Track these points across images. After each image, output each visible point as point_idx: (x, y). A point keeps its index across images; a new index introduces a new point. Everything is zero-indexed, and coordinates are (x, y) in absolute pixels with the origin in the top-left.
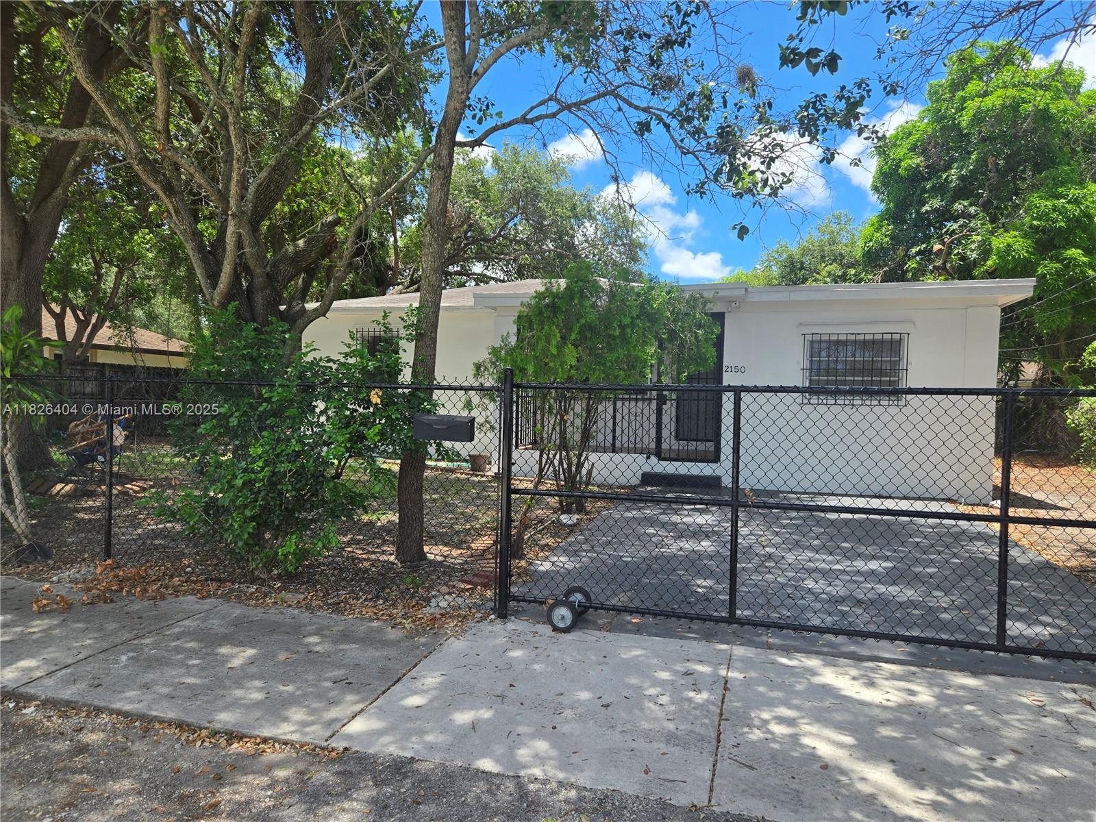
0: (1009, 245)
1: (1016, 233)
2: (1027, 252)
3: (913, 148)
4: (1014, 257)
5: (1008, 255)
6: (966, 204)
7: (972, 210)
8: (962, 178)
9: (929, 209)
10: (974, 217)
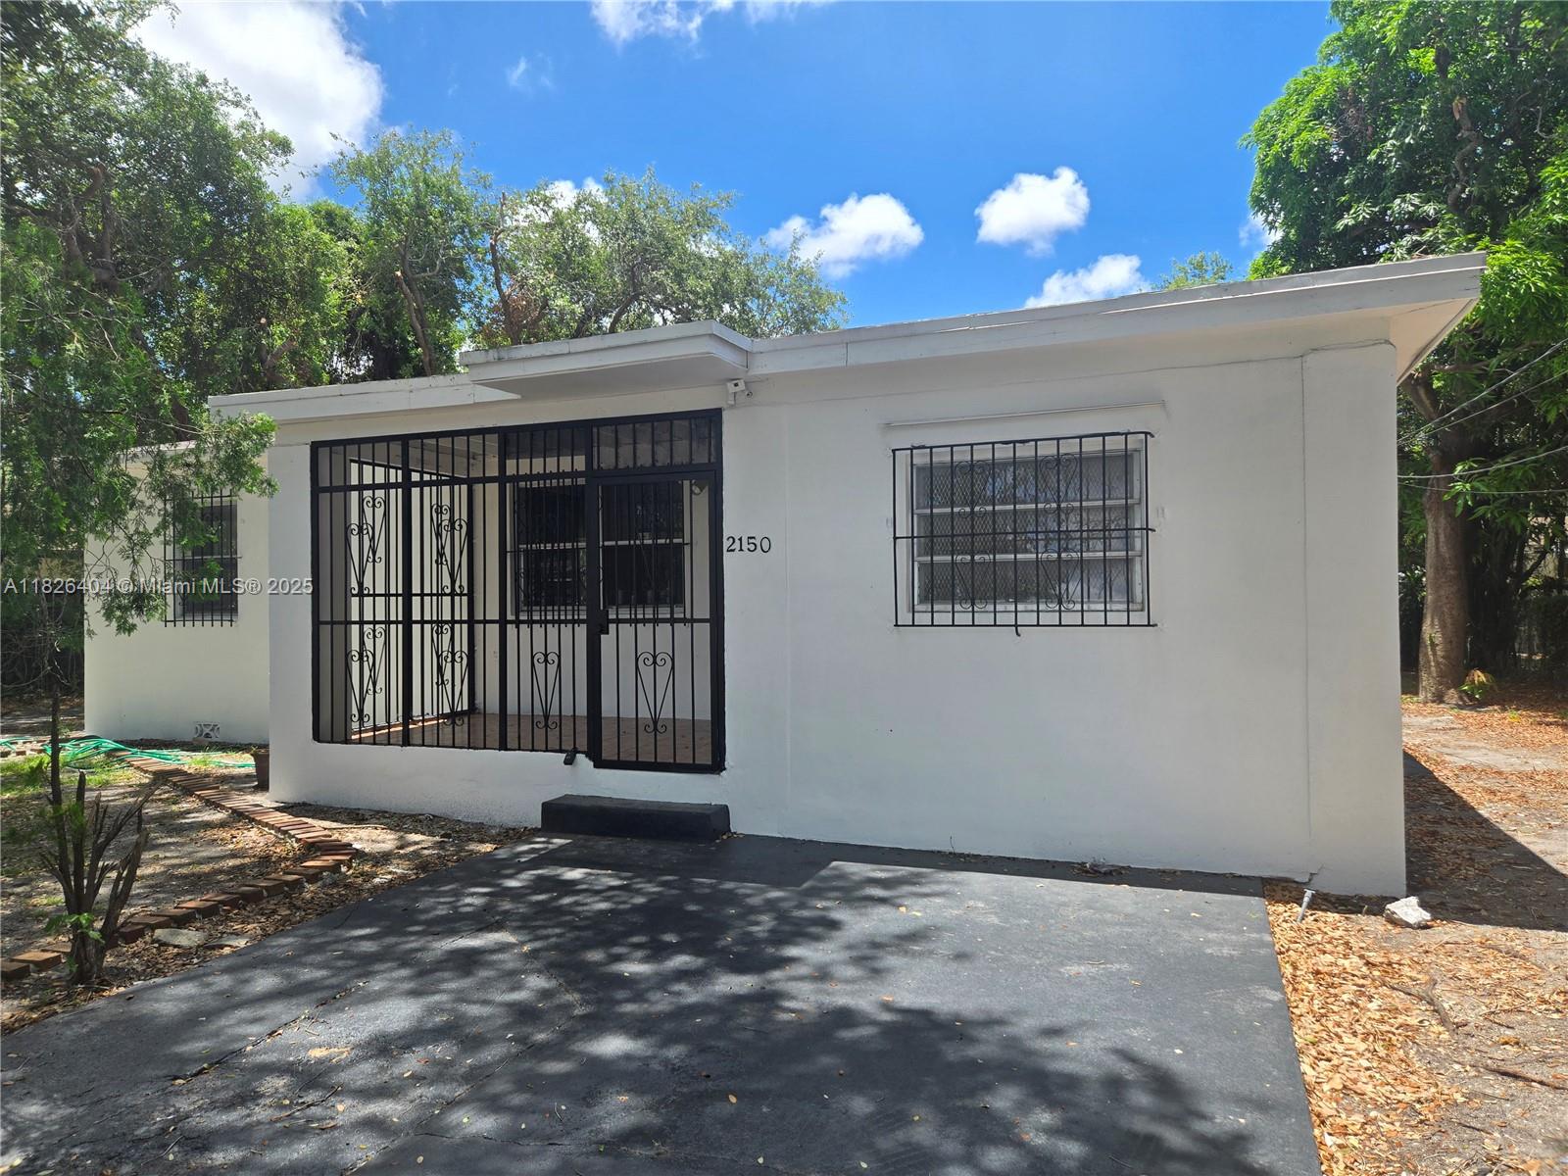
0: (1503, 269)
1: (1517, 244)
2: (1545, 277)
3: (1318, 114)
4: (1515, 292)
5: (1504, 288)
6: (1416, 201)
7: (1430, 209)
8: (1406, 152)
9: (1351, 222)
10: (1433, 223)
